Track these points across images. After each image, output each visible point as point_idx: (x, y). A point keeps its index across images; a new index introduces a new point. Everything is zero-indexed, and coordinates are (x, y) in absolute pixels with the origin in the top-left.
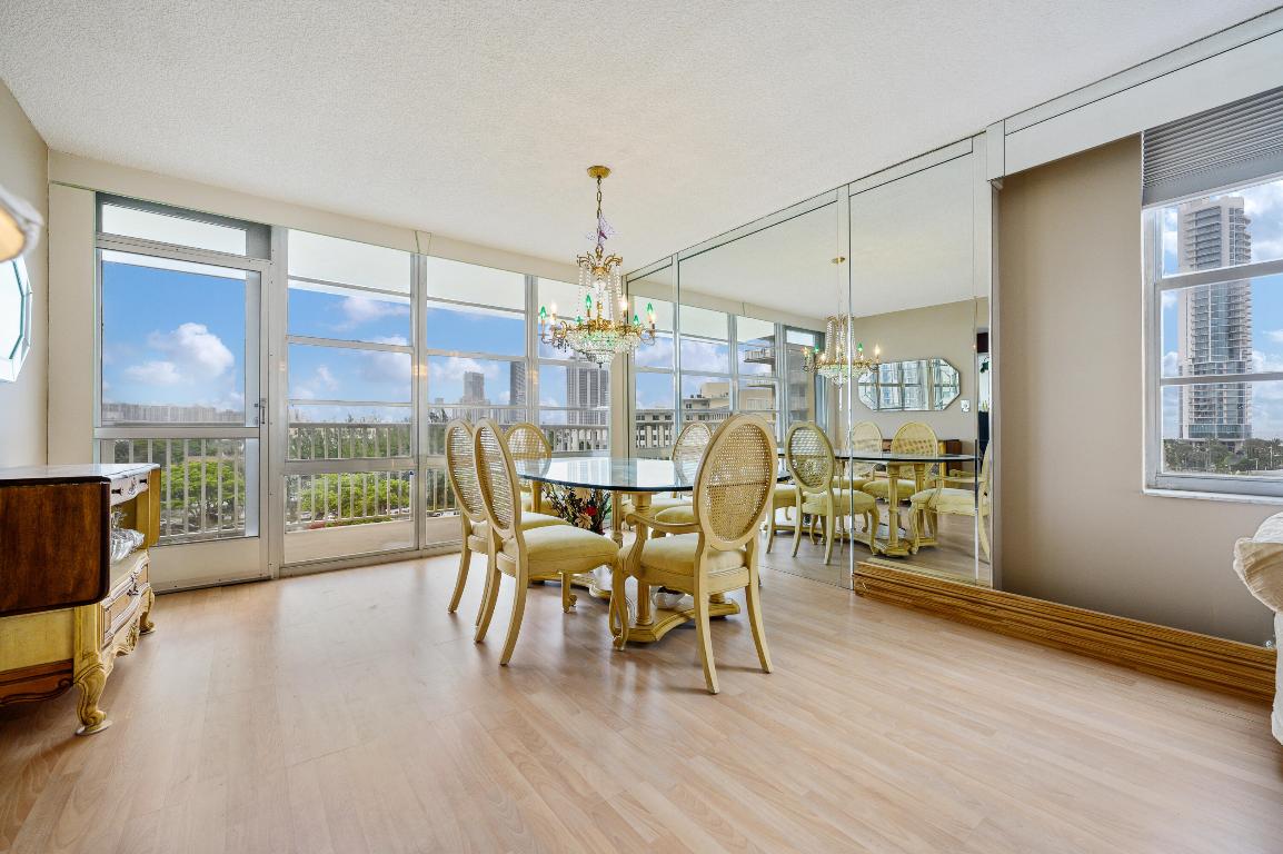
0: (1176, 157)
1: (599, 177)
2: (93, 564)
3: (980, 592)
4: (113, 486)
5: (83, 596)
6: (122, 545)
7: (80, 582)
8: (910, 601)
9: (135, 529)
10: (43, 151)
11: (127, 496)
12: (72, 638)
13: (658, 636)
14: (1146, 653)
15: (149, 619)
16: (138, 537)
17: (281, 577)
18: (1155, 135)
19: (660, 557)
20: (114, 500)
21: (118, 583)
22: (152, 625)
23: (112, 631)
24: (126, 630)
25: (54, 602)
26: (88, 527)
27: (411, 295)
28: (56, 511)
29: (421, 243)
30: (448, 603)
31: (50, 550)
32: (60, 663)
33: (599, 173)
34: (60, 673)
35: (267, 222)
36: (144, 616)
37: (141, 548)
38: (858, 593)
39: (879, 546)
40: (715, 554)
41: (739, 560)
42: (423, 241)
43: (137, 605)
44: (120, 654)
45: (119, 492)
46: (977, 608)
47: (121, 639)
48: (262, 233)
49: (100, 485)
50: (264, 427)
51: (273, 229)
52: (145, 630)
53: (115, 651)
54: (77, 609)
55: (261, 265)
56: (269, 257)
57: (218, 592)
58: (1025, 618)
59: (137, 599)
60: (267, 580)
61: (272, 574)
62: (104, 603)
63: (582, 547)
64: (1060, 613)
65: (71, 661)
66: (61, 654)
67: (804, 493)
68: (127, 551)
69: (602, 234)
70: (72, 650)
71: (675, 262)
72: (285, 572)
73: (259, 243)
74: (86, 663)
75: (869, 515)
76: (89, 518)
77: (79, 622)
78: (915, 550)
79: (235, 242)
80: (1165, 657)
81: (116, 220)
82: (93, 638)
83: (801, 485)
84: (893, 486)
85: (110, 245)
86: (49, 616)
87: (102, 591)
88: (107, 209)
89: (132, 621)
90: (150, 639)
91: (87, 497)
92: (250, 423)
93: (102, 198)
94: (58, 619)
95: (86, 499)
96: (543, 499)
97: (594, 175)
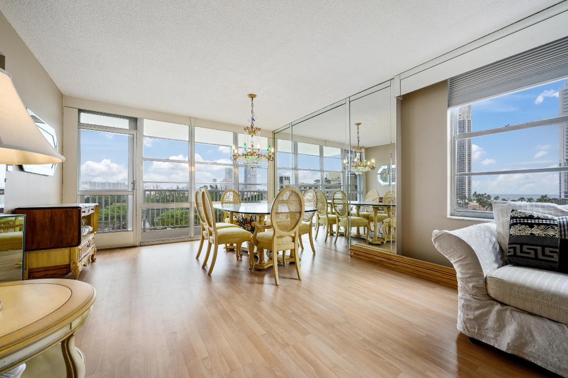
0: (461, 89)
1: (252, 98)
2: (76, 234)
3: (390, 255)
4: (83, 210)
5: (73, 244)
6: (85, 230)
7: (72, 240)
8: (368, 259)
9: (90, 225)
10: (61, 97)
11: (86, 214)
12: (70, 257)
13: (266, 267)
14: (443, 278)
15: (94, 257)
16: (91, 228)
17: (141, 246)
18: (453, 80)
19: (262, 238)
20: (83, 215)
21: (84, 242)
22: (95, 259)
23: (82, 257)
24: (86, 258)
25: (65, 246)
26: (75, 223)
27: (189, 141)
28: (65, 217)
29: (192, 122)
30: (196, 255)
31: (64, 229)
32: (67, 265)
33: (252, 96)
34: (67, 268)
35: (136, 117)
36: (93, 255)
37: (92, 232)
38: (351, 256)
39: (370, 240)
40: (281, 237)
41: (291, 239)
42: (193, 121)
43: (90, 251)
44: (84, 265)
45: (84, 212)
46: (389, 262)
47: (85, 260)
48: (134, 121)
49: (78, 209)
50: (135, 191)
51: (139, 120)
52: (93, 261)
53: (83, 264)
54: (71, 248)
55: (134, 132)
56: (137, 129)
57: (118, 250)
58: (405, 265)
59: (90, 248)
60: (136, 246)
61: (138, 245)
62: (80, 247)
63: (238, 234)
64: (416, 263)
65: (70, 264)
66: (67, 262)
67: (340, 219)
68: (87, 232)
69: (253, 119)
70: (70, 261)
71: (291, 127)
72: (142, 244)
73: (133, 124)
74: (74, 265)
75: (366, 228)
76: (75, 219)
77: (72, 252)
78: (385, 242)
79: (125, 124)
80: (448, 279)
81: (85, 118)
82: (76, 257)
83: (338, 215)
84: (375, 216)
85: (83, 127)
86: (64, 250)
87: (79, 243)
88: (82, 114)
89: (88, 255)
90: (95, 264)
91: (75, 213)
92: (130, 190)
93: (80, 111)
94: (66, 251)
95: (74, 213)
96: (234, 219)
97: (250, 97)
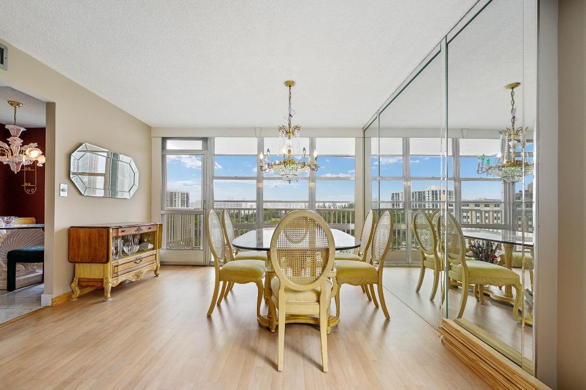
1: (290, 86)
2: (105, 252)
5: (103, 261)
7: (103, 257)
10: (149, 129)
12: (104, 272)
15: (158, 272)
16: (151, 246)
17: (210, 266)
24: (131, 274)
25: (98, 262)
26: (104, 242)
29: (257, 133)
32: (97, 279)
33: (289, 84)
34: (102, 282)
36: (155, 271)
37: (152, 249)
43: (144, 267)
47: (128, 276)
51: (208, 139)
52: (157, 275)
53: (124, 279)
54: (105, 264)
55: (204, 152)
56: (207, 149)
59: (142, 265)
60: (205, 266)
61: (206, 264)
62: (113, 264)
65: (103, 279)
69: (290, 115)
70: (104, 276)
71: (378, 116)
73: (205, 144)
74: (106, 280)
77: (105, 268)
82: (108, 273)
87: (107, 260)
89: (137, 271)
90: (161, 277)
92: (202, 209)
93: (166, 139)
94: (101, 266)
95: (104, 233)
97: (287, 85)
